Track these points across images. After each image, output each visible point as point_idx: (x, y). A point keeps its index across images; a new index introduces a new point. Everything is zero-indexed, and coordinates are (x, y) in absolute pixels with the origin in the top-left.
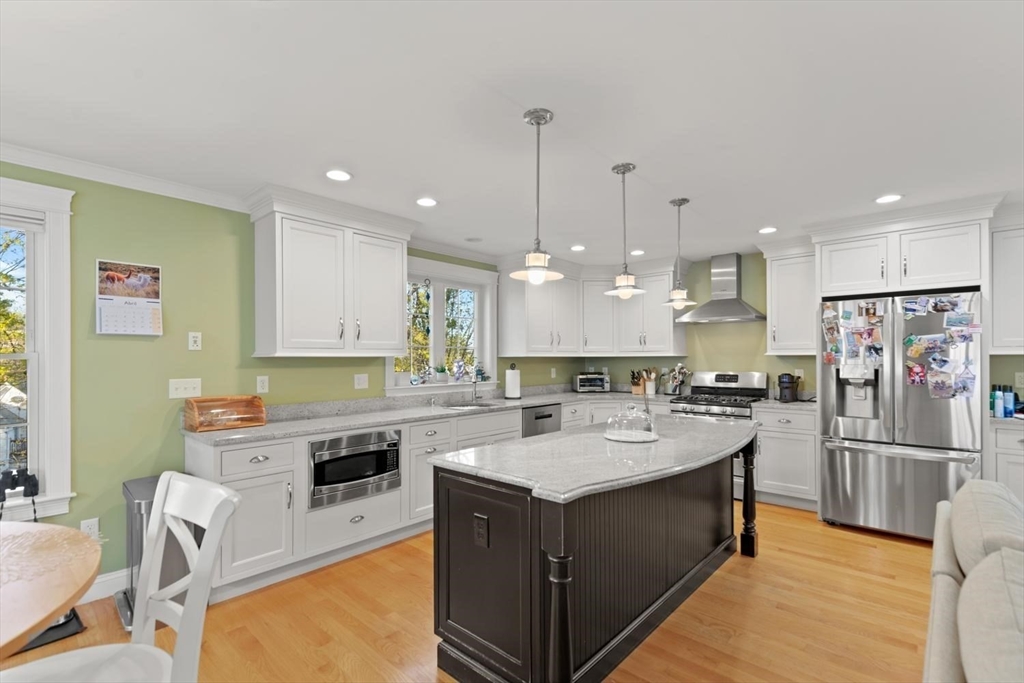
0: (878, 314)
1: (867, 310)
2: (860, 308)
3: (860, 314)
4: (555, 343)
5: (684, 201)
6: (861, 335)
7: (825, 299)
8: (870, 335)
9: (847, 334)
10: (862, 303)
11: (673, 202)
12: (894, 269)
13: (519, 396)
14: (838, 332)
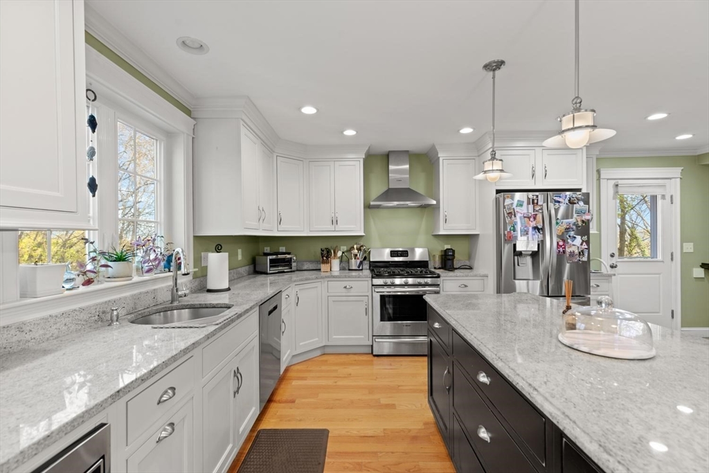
0: (539, 204)
1: (533, 200)
2: (528, 199)
3: (528, 203)
4: (261, 220)
5: (499, 64)
6: (529, 218)
8: (535, 218)
9: (521, 218)
10: (531, 195)
12: (539, 173)
14: (515, 216)
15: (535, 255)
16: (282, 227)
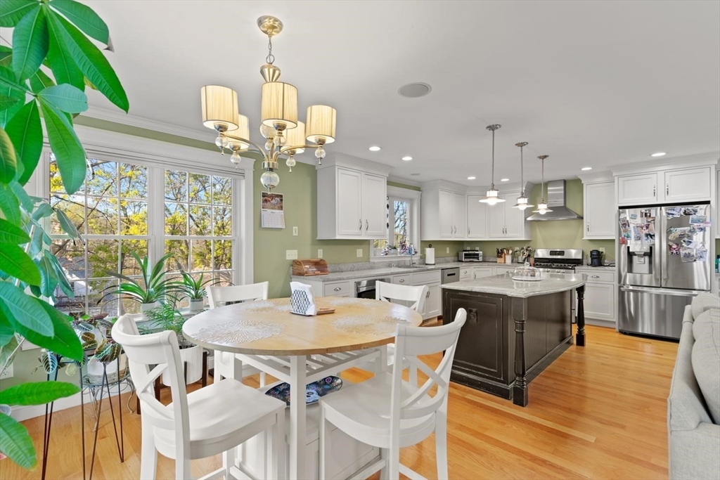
0: (652, 216)
1: (646, 214)
2: (642, 213)
3: (642, 216)
4: (453, 232)
6: (642, 228)
7: (620, 208)
8: (647, 228)
9: (634, 227)
10: (643, 210)
11: (540, 157)
12: (661, 191)
13: (433, 263)
14: (629, 226)
15: (650, 254)
16: (470, 235)
